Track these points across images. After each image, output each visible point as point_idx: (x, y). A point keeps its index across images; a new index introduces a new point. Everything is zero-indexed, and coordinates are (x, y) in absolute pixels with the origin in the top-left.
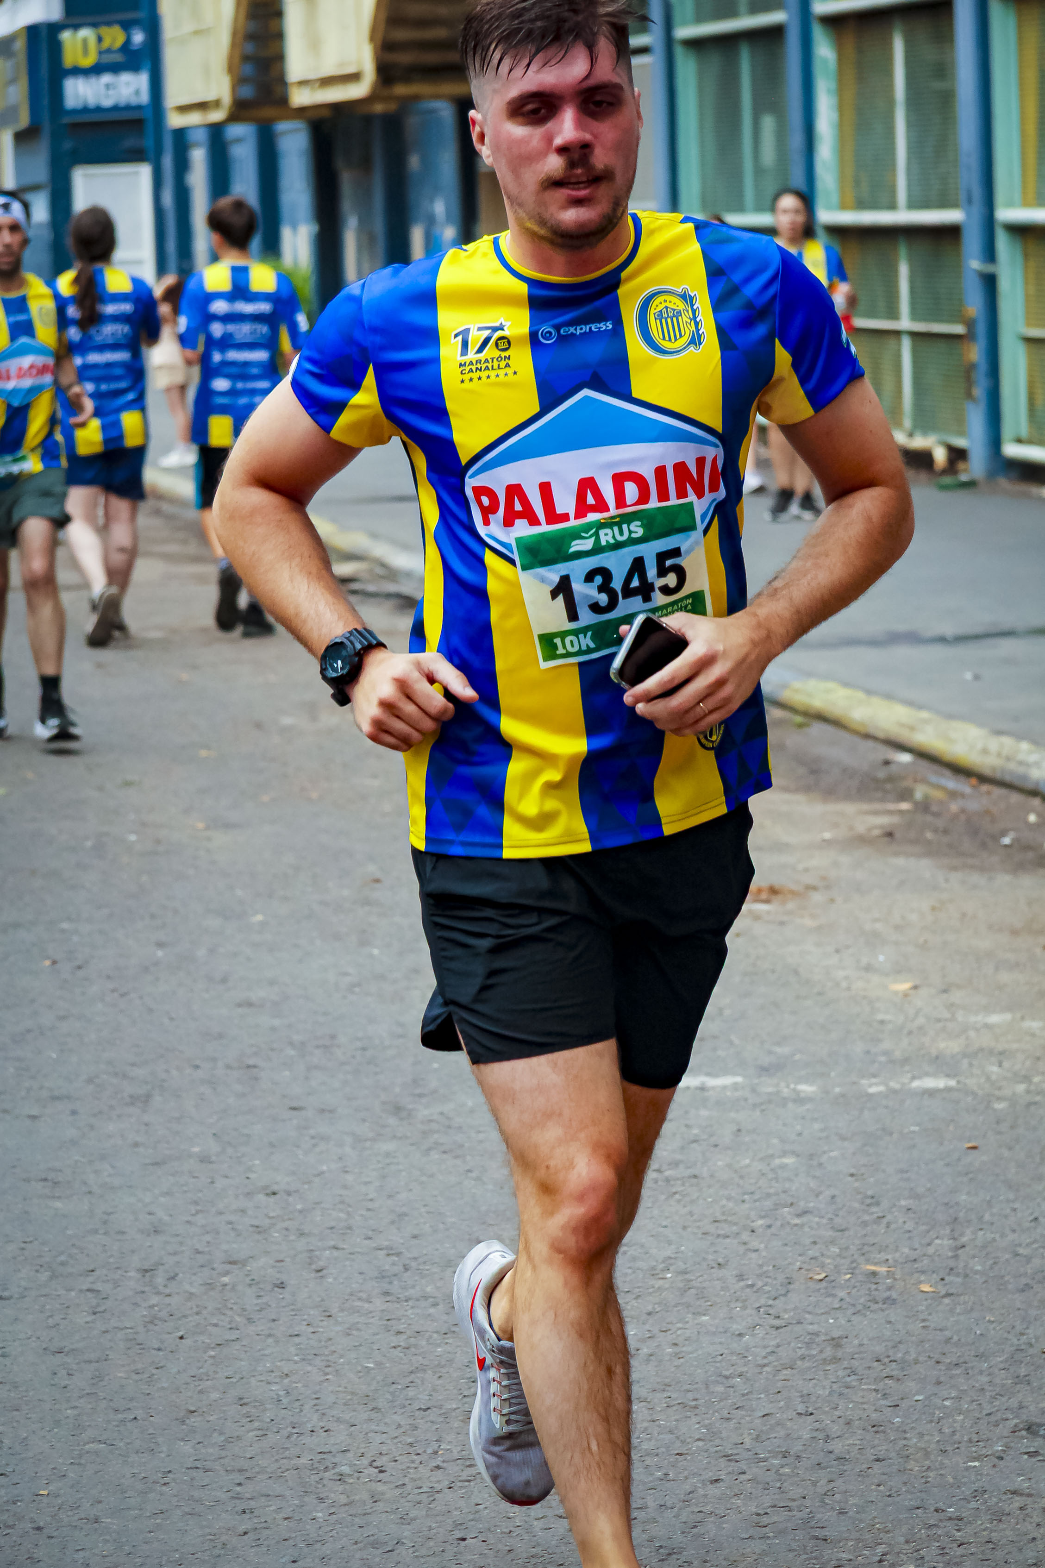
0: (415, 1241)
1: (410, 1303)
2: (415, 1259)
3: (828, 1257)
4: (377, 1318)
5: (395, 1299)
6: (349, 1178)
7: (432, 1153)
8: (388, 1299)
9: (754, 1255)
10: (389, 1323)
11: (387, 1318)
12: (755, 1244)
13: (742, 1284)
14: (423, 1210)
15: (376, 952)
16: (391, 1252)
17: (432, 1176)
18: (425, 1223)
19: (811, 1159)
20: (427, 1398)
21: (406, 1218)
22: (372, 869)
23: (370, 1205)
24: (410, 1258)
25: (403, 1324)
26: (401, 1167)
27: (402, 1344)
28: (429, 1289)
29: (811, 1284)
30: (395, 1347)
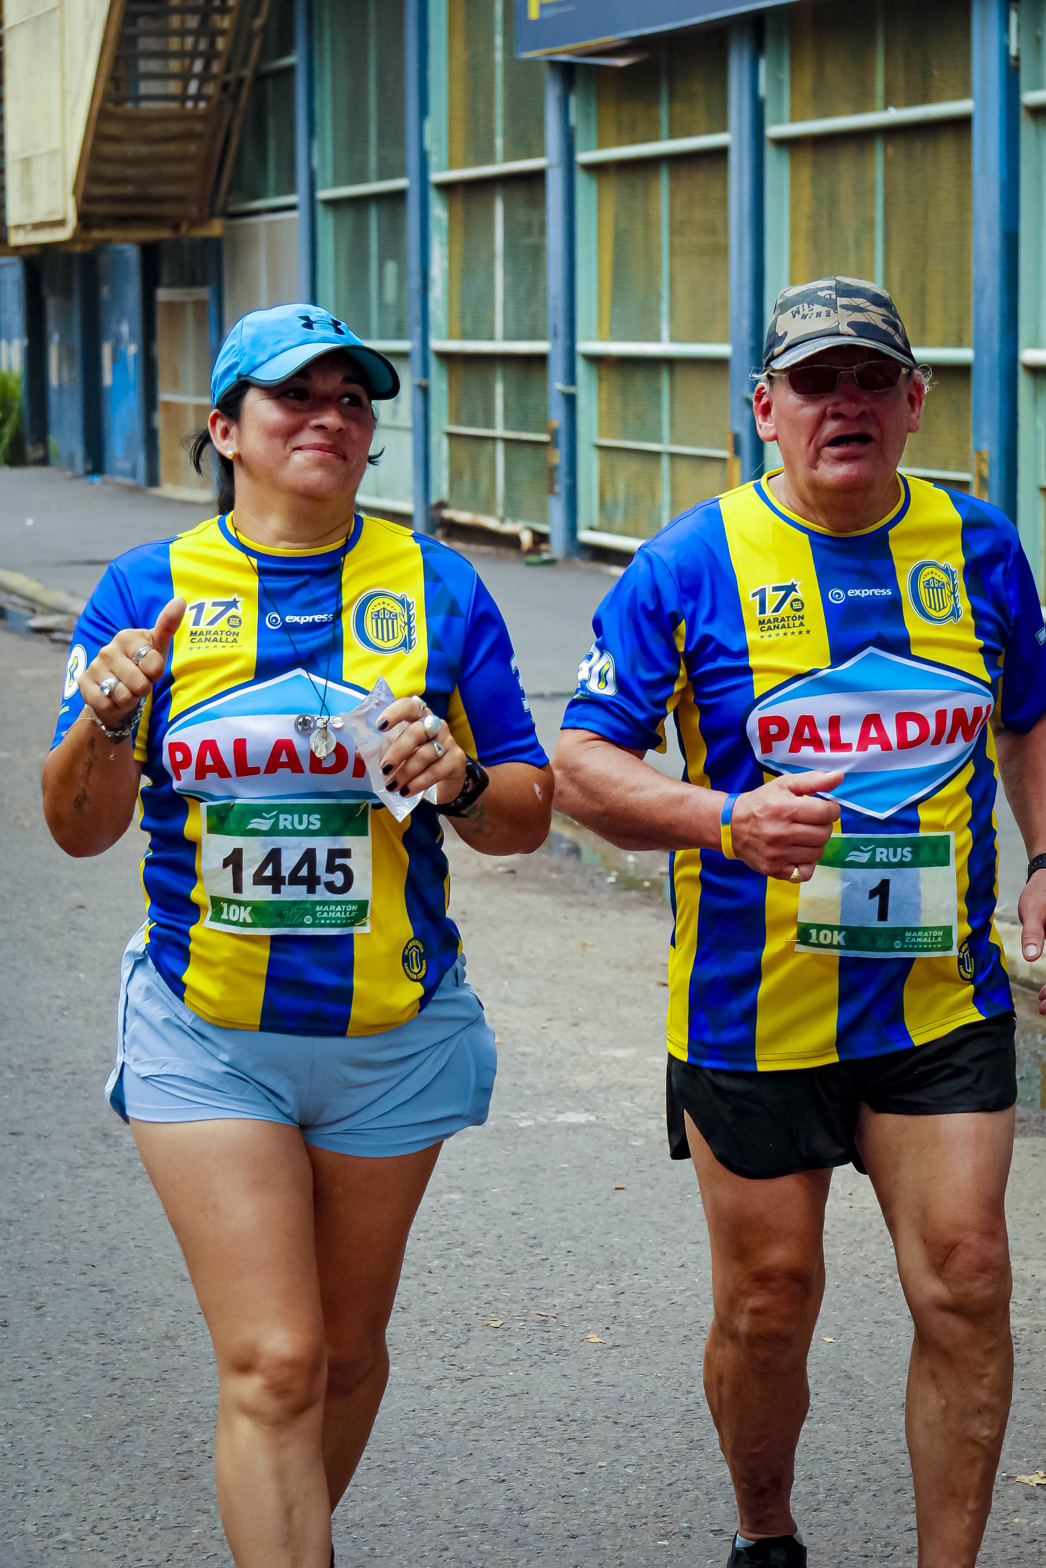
0: (125, 1278)
1: (123, 1346)
2: (126, 1296)
3: (502, 1301)
4: (93, 1362)
5: (109, 1341)
6: (64, 1207)
7: (137, 1182)
8: (103, 1341)
9: (433, 1298)
10: (105, 1368)
11: (103, 1362)
12: (433, 1286)
13: (425, 1329)
14: (132, 1243)
15: (82, 975)
16: (104, 1289)
17: (138, 1206)
18: (133, 1258)
19: (475, 1196)
20: (143, 1455)
21: (117, 1252)
22: (76, 896)
23: (84, 1237)
24: (122, 1296)
25: (118, 1369)
26: (110, 1197)
27: (117, 1392)
28: (140, 1330)
29: (488, 1331)
30: (110, 1396)
